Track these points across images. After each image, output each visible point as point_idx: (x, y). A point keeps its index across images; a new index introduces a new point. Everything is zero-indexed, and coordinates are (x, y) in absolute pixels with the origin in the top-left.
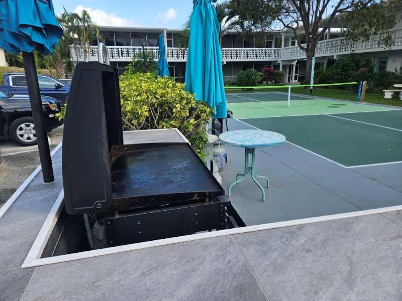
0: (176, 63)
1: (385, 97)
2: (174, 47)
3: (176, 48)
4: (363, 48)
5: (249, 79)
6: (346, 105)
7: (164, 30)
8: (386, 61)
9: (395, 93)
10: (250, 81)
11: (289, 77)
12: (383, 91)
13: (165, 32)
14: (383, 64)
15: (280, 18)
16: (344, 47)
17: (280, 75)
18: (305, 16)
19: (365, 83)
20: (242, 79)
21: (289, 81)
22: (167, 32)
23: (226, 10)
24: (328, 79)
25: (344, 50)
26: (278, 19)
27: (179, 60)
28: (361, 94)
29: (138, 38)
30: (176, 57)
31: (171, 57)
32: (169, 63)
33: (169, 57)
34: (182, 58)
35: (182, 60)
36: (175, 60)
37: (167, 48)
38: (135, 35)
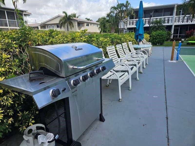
0: (181, 25)
2: (182, 15)
13: (176, 6)
27: (184, 24)
29: (158, 13)
30: (182, 21)
31: (178, 22)
32: (175, 26)
33: (176, 22)
34: (186, 22)
35: (186, 23)
36: (181, 23)
37: (175, 16)
38: (156, 11)
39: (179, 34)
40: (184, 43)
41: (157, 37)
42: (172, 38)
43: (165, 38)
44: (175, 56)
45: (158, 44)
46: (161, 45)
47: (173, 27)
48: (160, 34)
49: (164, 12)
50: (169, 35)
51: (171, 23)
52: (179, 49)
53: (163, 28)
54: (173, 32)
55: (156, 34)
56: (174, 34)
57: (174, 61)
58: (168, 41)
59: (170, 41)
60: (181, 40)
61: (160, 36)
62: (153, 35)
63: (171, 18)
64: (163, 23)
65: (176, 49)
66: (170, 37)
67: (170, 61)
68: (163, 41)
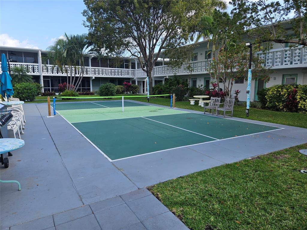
0: (51, 76)
1: (191, 104)
2: (50, 64)
3: (51, 65)
4: (182, 72)
5: (108, 91)
6: (163, 109)
7: (39, 51)
8: (196, 81)
9: (196, 101)
10: (109, 92)
11: (143, 90)
12: (189, 100)
13: (40, 53)
14: (195, 82)
15: (129, 49)
16: (174, 70)
17: (136, 88)
18: (143, 50)
19: (174, 95)
20: (103, 90)
21: (144, 92)
22: (41, 52)
23: (85, 40)
24: (164, 91)
25: (171, 73)
26: (128, 50)
27: (54, 75)
28: (172, 102)
29: (16, 56)
30: (51, 72)
31: (46, 72)
32: (44, 77)
33: (44, 72)
34: (57, 73)
35: (57, 75)
36: (50, 74)
37: (42, 65)
38: (12, 53)
39: (50, 87)
40: (58, 98)
41: (24, 91)
42: (43, 92)
43: (34, 92)
44: (52, 111)
45: (27, 100)
46: (31, 101)
47: (42, 78)
48: (27, 87)
49: (24, 56)
50: (39, 88)
51: (38, 72)
52: (54, 105)
53: (28, 79)
54: (43, 85)
55: (21, 87)
56: (45, 86)
57: (52, 116)
58: (39, 96)
59: (42, 96)
60: (54, 95)
61: (27, 90)
62: (17, 88)
63: (36, 66)
64: (27, 73)
65: (51, 105)
66: (40, 90)
67: (48, 117)
68: (33, 96)
